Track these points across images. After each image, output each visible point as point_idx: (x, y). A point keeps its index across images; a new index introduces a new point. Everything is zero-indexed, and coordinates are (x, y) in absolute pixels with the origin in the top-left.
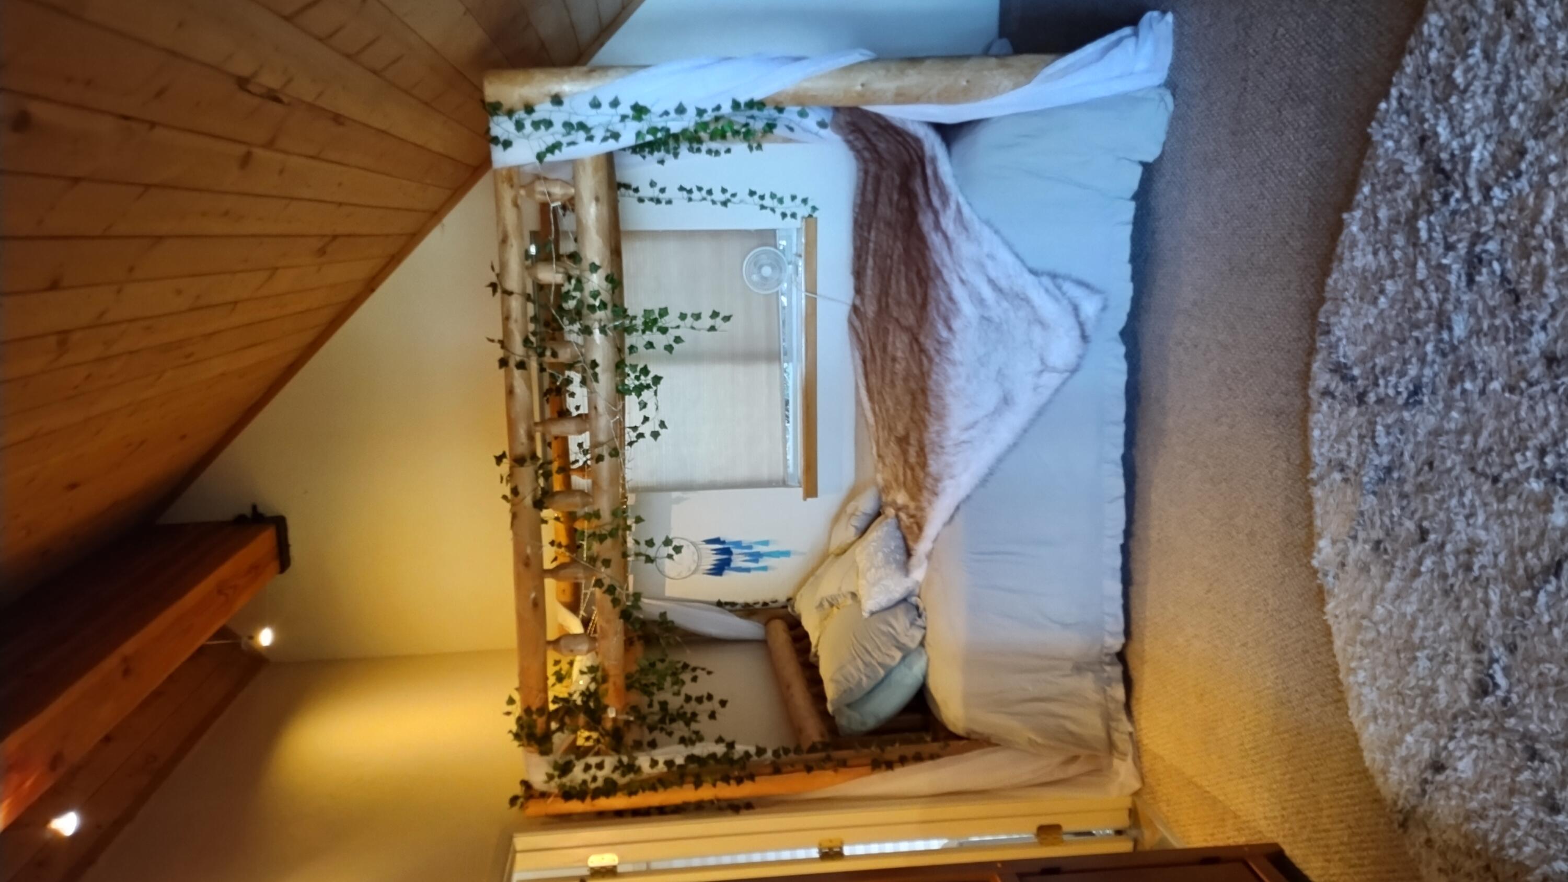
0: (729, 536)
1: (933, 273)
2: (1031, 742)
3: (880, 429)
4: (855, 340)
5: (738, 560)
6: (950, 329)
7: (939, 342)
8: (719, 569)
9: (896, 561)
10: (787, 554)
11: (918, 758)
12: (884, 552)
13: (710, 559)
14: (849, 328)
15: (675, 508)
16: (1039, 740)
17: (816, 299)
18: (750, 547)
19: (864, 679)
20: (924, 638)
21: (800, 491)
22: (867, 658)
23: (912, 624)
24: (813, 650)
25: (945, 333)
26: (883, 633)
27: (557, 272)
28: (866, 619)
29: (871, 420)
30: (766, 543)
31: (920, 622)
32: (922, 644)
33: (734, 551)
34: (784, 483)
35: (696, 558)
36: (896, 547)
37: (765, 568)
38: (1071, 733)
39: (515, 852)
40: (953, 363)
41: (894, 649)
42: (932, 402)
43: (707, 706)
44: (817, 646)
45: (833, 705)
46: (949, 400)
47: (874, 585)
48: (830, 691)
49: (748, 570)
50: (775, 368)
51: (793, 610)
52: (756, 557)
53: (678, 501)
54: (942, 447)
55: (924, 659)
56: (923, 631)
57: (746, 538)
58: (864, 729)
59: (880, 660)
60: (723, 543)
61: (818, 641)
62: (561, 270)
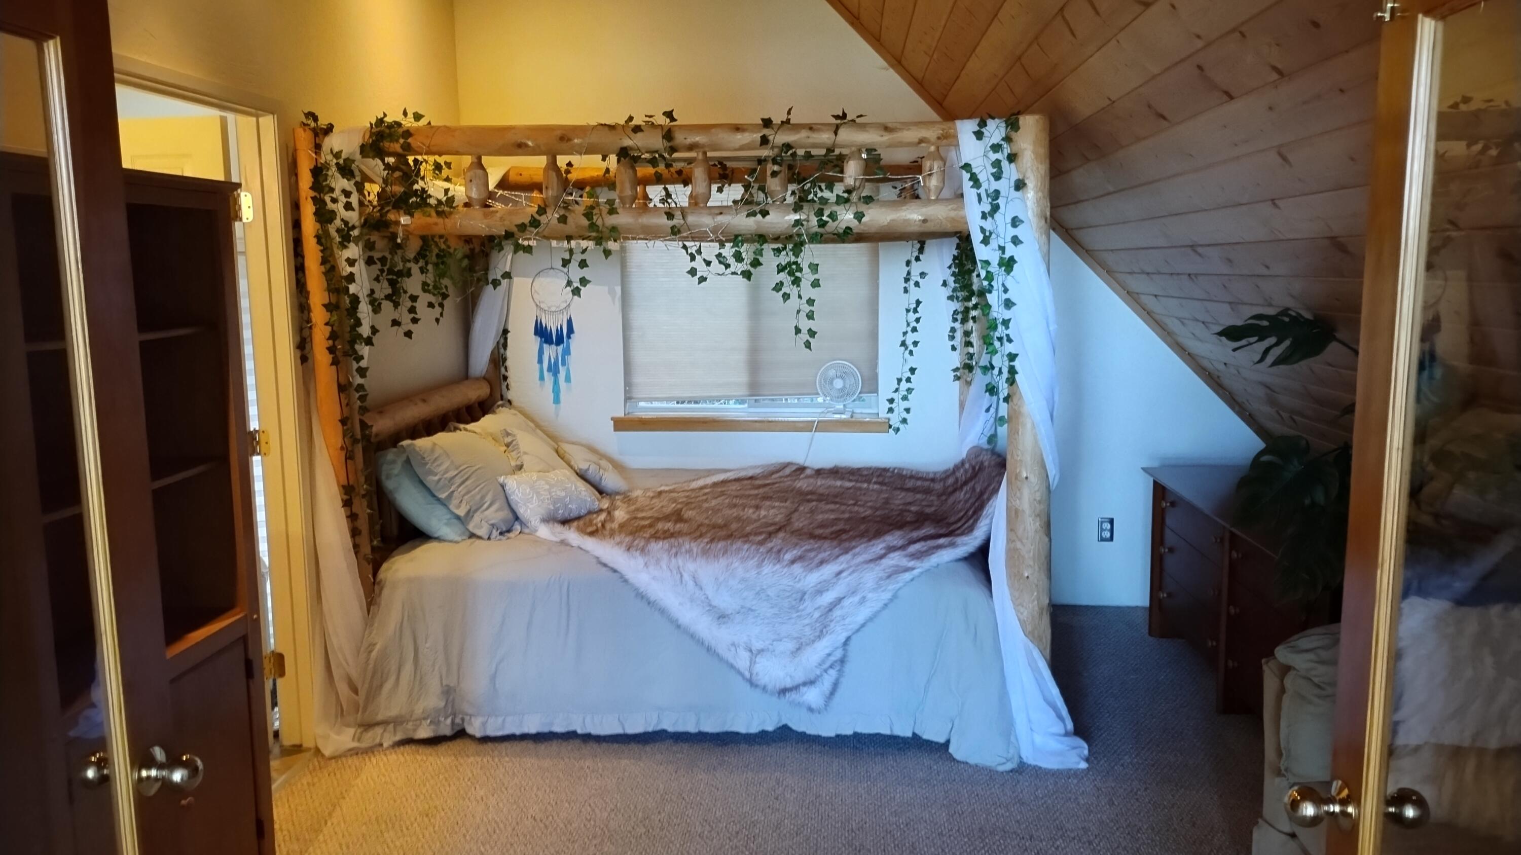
0: (575, 342)
1: (846, 545)
2: (372, 646)
3: (687, 494)
4: (772, 468)
5: (550, 351)
6: (793, 562)
7: (779, 551)
8: (541, 332)
9: (557, 509)
10: (557, 400)
11: (355, 533)
12: (566, 497)
13: (552, 324)
14: (784, 463)
15: (606, 288)
16: (374, 654)
17: (811, 431)
18: (564, 364)
19: (436, 478)
20: (479, 538)
21: (620, 414)
22: (458, 481)
23: (493, 525)
24: (462, 426)
25: (788, 556)
26: (483, 498)
27: (855, 180)
28: (497, 480)
29: (695, 485)
30: (568, 379)
31: (495, 533)
32: (472, 536)
33: (560, 348)
34: (628, 398)
35: (553, 309)
36: (571, 510)
37: (542, 378)
38: (381, 686)
39: (257, 117)
40: (760, 565)
41: (468, 507)
42: (721, 544)
43: (406, 318)
44: (466, 430)
45: (409, 446)
46: (723, 562)
47: (532, 487)
48: (423, 443)
49: (540, 361)
50: (743, 391)
51: (499, 406)
52: (554, 369)
53: (612, 292)
54: (676, 554)
55: (458, 538)
56: (486, 537)
57: (572, 359)
58: (383, 478)
59: (456, 493)
60: (569, 337)
61: (470, 431)
62: (857, 184)
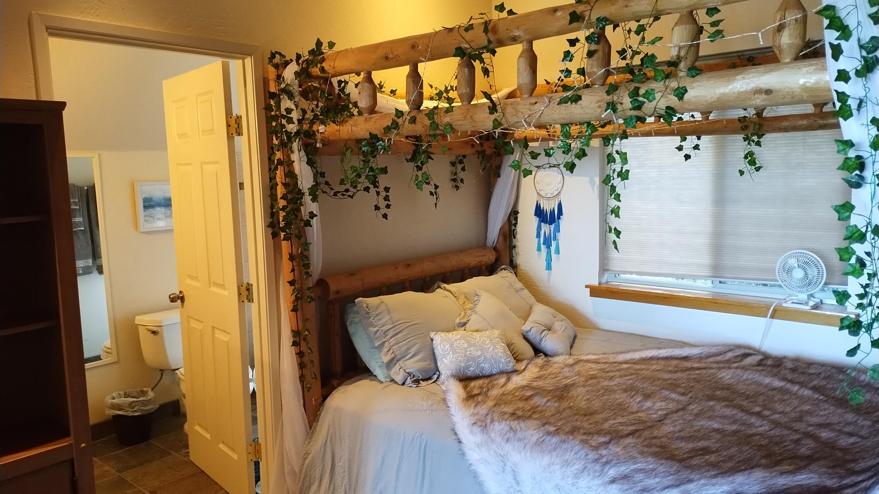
0: (564, 222)
2: (307, 454)
3: (603, 366)
5: (545, 228)
6: (613, 481)
7: (607, 463)
8: (539, 212)
9: (467, 367)
10: (549, 267)
12: (479, 357)
13: (548, 206)
15: (588, 179)
16: (307, 461)
17: (766, 316)
18: (555, 238)
19: (375, 329)
20: (396, 383)
21: (595, 282)
22: (391, 333)
23: (409, 374)
24: (443, 285)
25: (612, 472)
26: (408, 349)
28: (429, 335)
30: (558, 251)
31: (409, 381)
32: (393, 380)
33: (553, 226)
34: (604, 268)
35: (549, 196)
36: (483, 369)
37: (539, 249)
38: (309, 487)
40: (577, 476)
41: (393, 355)
43: (382, 204)
44: (445, 289)
45: (361, 301)
47: (451, 345)
48: (373, 301)
49: (538, 236)
50: (707, 273)
52: (547, 242)
53: (592, 182)
55: (383, 380)
56: (400, 383)
57: (561, 236)
59: (387, 343)
60: (559, 218)
61: (448, 291)
